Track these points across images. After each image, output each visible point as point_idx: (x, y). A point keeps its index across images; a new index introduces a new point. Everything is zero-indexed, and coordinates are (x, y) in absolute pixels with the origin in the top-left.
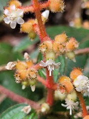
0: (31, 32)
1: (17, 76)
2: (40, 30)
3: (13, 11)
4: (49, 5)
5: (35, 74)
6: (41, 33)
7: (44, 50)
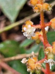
0: (38, 40)
1: (29, 68)
2: (44, 39)
3: (29, 28)
4: (51, 25)
5: (40, 67)
6: (44, 41)
7: (47, 53)
